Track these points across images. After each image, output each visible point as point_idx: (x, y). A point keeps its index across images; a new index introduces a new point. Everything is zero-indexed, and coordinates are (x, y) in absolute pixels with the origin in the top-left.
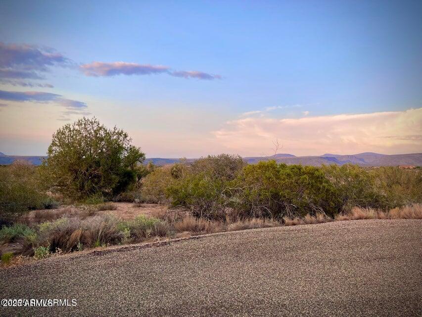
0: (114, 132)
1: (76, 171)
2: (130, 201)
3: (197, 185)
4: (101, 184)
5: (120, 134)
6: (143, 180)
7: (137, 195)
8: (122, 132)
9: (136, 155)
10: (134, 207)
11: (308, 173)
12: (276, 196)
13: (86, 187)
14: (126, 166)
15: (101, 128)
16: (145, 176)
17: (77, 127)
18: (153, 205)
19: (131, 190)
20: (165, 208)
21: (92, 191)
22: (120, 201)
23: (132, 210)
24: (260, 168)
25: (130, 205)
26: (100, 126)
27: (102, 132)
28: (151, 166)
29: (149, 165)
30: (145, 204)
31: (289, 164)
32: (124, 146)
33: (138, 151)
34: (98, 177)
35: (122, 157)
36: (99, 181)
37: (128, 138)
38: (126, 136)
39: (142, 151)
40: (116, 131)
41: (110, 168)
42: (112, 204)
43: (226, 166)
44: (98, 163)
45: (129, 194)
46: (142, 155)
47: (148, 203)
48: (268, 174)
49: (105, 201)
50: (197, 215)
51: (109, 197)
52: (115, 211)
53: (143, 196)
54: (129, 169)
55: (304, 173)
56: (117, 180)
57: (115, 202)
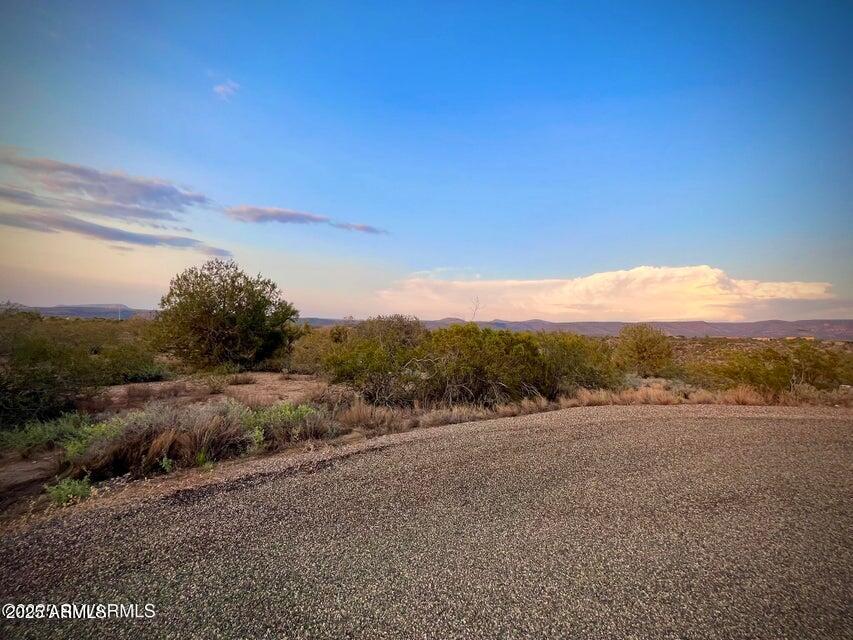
0: (258, 281)
1: (201, 330)
2: (276, 370)
3: (370, 355)
4: (237, 349)
5: (266, 284)
6: (295, 344)
7: (286, 362)
8: (269, 281)
9: (286, 312)
10: (280, 379)
11: (523, 341)
12: (479, 372)
13: (215, 351)
14: (274, 326)
15: (240, 275)
16: (298, 339)
17: (206, 272)
18: (306, 376)
19: (279, 356)
20: (324, 385)
21: (223, 357)
22: (263, 370)
23: (278, 384)
24: (457, 333)
25: (277, 376)
26: (239, 271)
27: (241, 281)
28: (307, 327)
29: (304, 325)
30: (296, 376)
31: (496, 330)
32: (271, 299)
33: (290, 307)
34: (232, 338)
35: (268, 313)
36: (235, 344)
37: (277, 290)
38: (274, 287)
39: (295, 307)
40: (261, 280)
41: (251, 327)
42: (249, 375)
43: (401, 329)
44: (233, 320)
45: (276, 361)
46: (295, 313)
47: (300, 374)
48: (470, 342)
49: (241, 372)
50: (370, 398)
51: (248, 365)
52: (253, 386)
53: (294, 365)
54: (278, 329)
55: (519, 342)
56: (260, 343)
57: (256, 371)
